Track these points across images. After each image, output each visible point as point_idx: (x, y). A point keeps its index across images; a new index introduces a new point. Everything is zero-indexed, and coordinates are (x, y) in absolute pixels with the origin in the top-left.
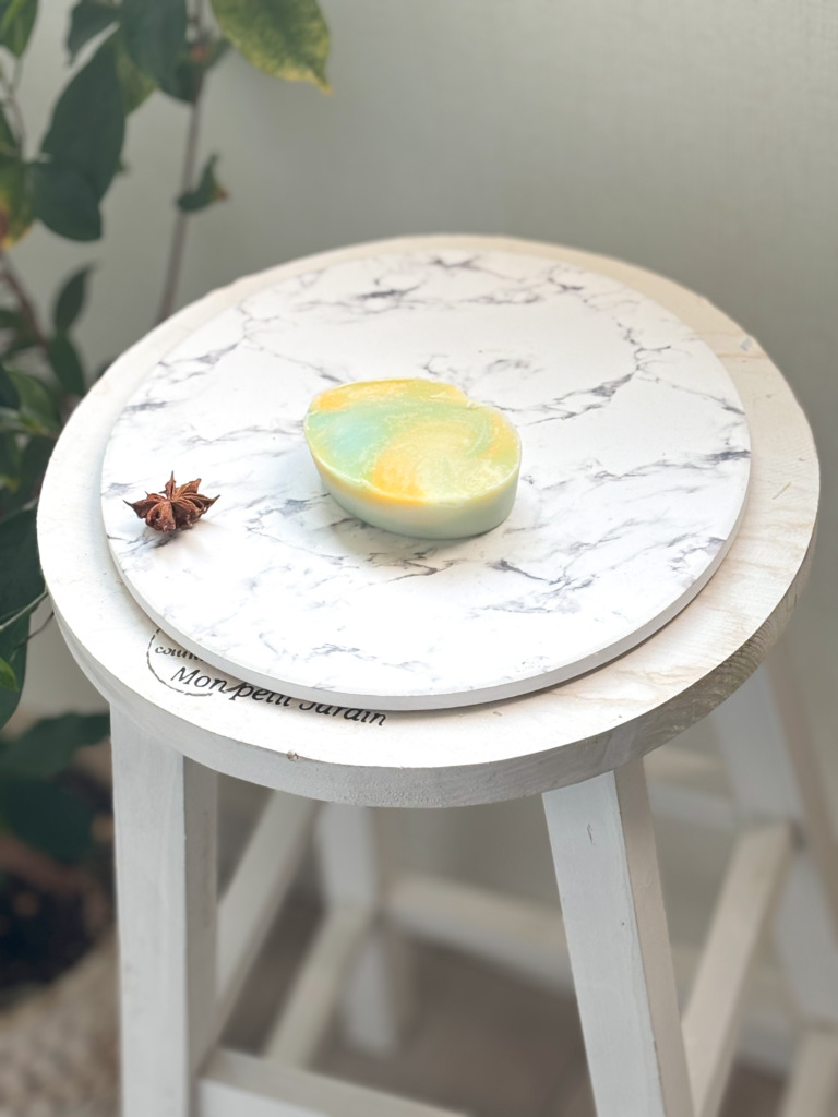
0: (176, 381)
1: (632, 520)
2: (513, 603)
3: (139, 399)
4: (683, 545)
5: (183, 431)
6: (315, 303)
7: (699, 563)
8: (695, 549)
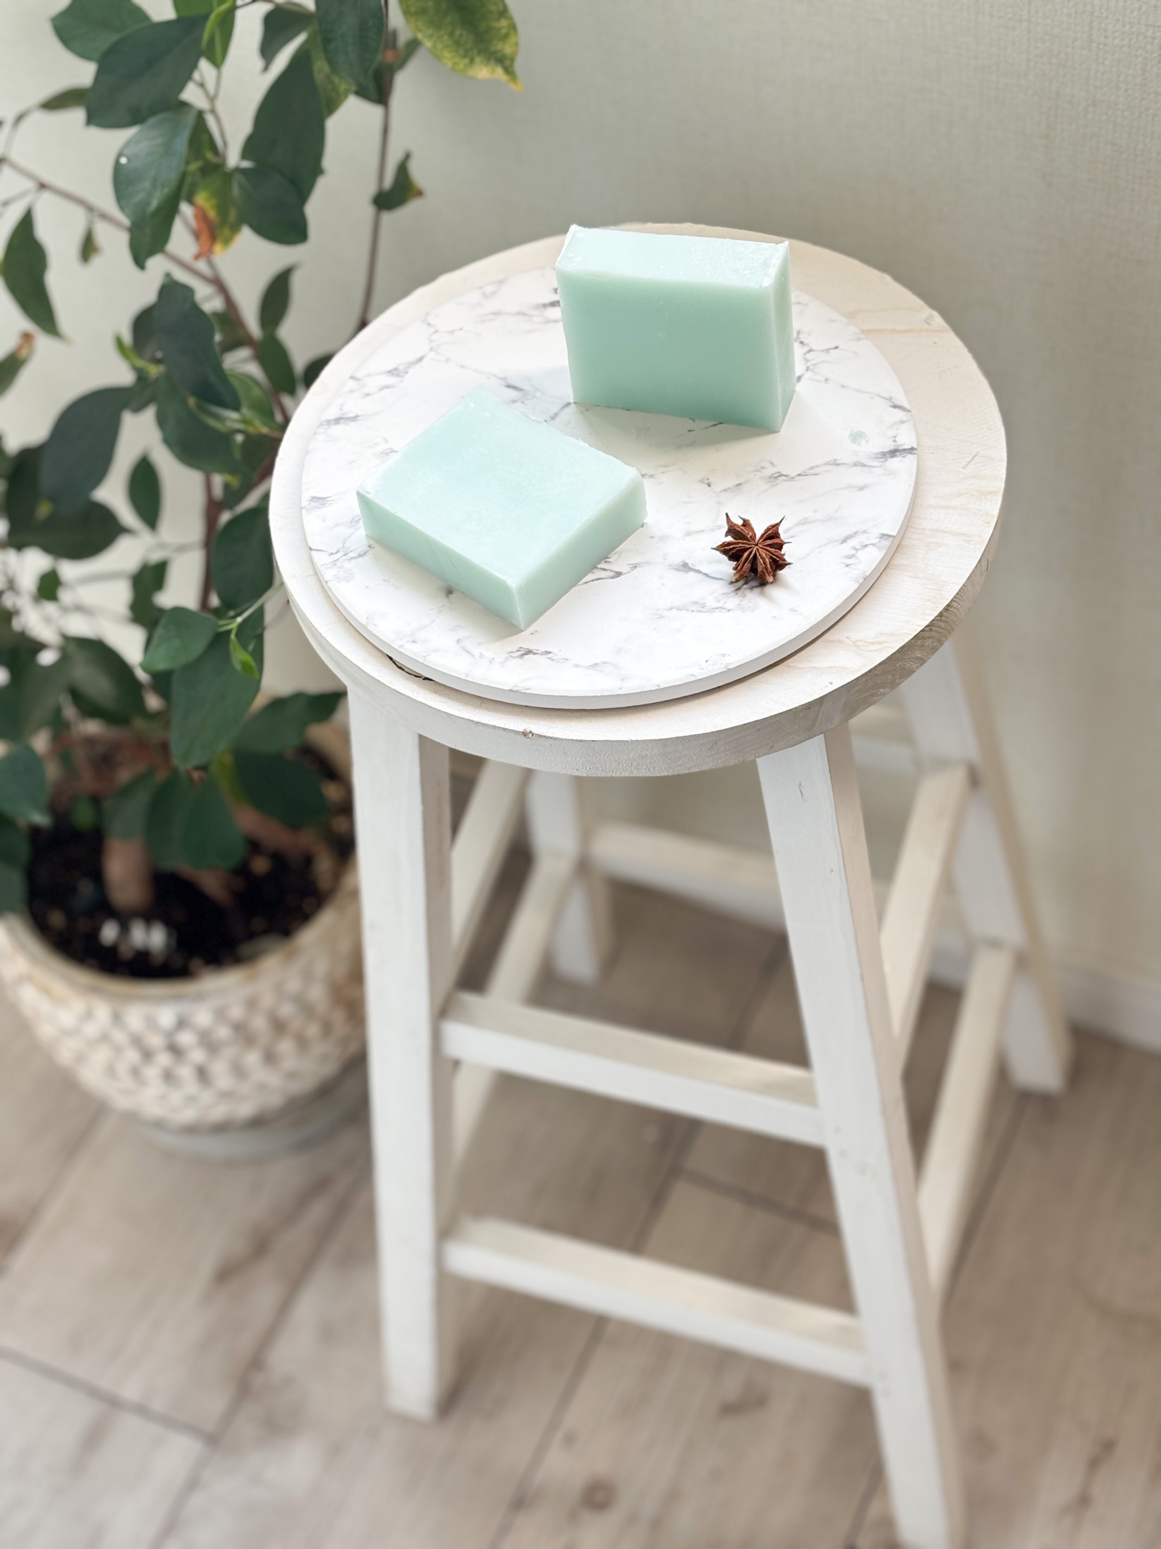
0: (368, 395)
1: (806, 519)
2: (695, 603)
3: (333, 413)
4: (854, 542)
5: (376, 444)
6: (497, 314)
7: (870, 559)
8: (866, 545)
